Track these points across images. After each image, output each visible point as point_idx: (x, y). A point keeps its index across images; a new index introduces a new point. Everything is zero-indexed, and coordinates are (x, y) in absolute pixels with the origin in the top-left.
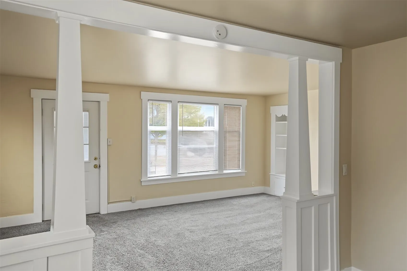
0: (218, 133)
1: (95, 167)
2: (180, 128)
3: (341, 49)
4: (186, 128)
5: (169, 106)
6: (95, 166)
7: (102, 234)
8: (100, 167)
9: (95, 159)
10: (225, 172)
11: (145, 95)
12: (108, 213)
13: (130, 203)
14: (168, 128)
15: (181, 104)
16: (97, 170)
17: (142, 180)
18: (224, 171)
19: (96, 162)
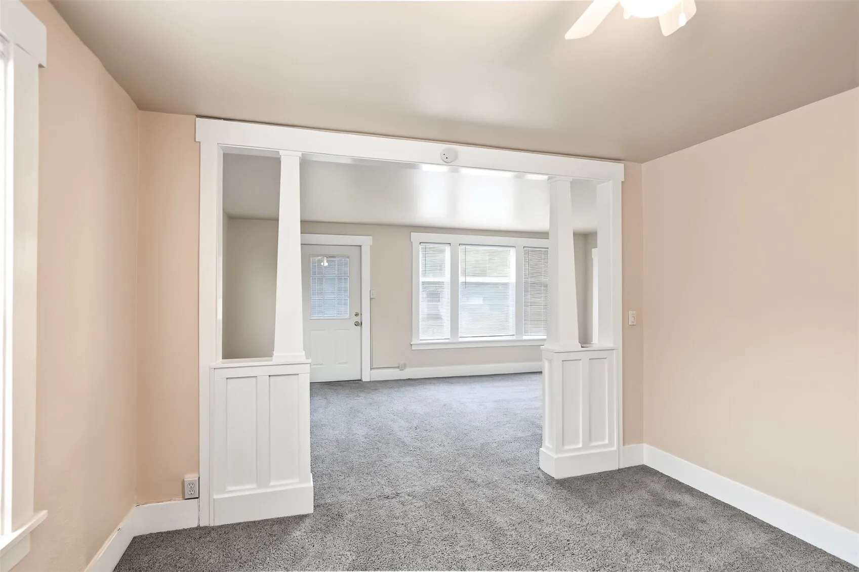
0: (515, 285)
1: (355, 325)
2: (461, 279)
3: (623, 165)
4: (470, 279)
5: (448, 249)
6: (357, 324)
7: (357, 398)
8: (361, 324)
9: (357, 315)
10: (525, 338)
11: (416, 237)
12: (372, 380)
13: (397, 370)
14: (446, 278)
15: (463, 247)
16: (359, 327)
17: (412, 343)
18: (524, 336)
19: (357, 319)
